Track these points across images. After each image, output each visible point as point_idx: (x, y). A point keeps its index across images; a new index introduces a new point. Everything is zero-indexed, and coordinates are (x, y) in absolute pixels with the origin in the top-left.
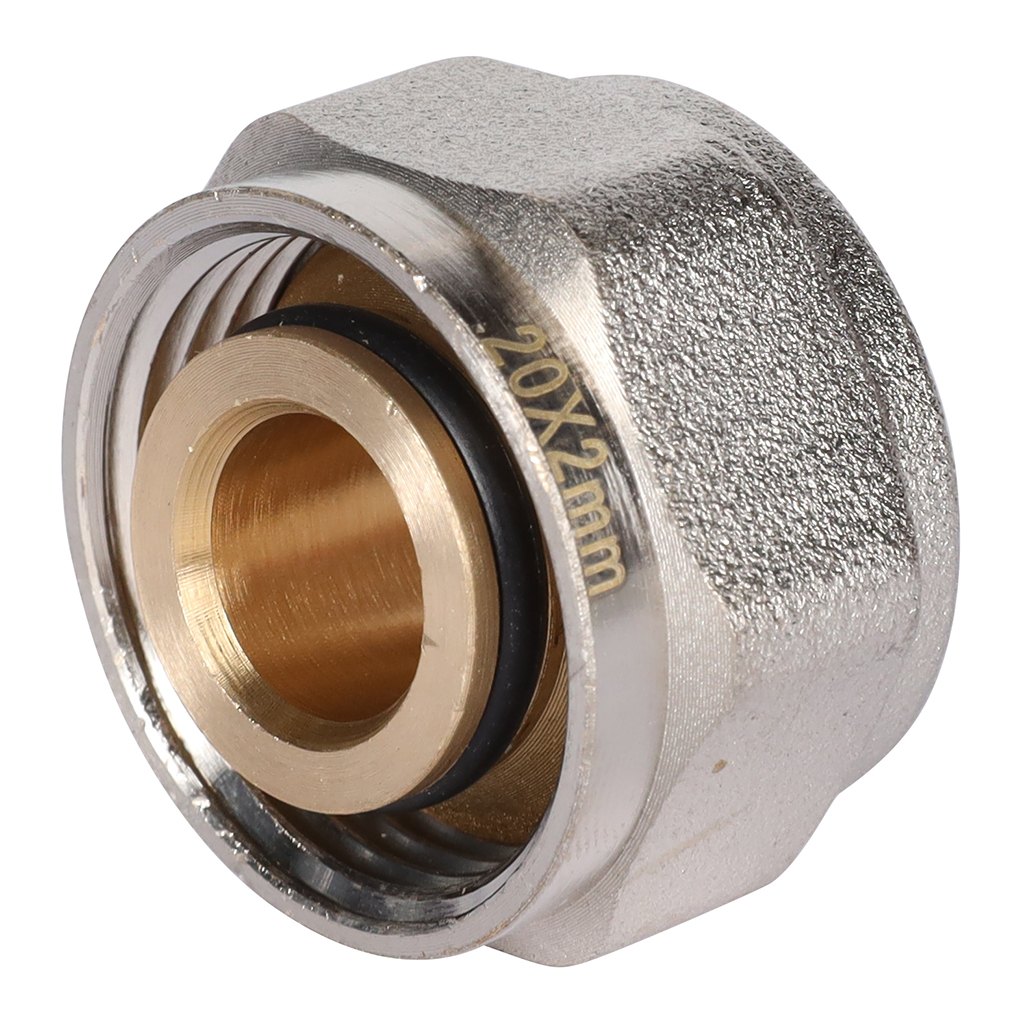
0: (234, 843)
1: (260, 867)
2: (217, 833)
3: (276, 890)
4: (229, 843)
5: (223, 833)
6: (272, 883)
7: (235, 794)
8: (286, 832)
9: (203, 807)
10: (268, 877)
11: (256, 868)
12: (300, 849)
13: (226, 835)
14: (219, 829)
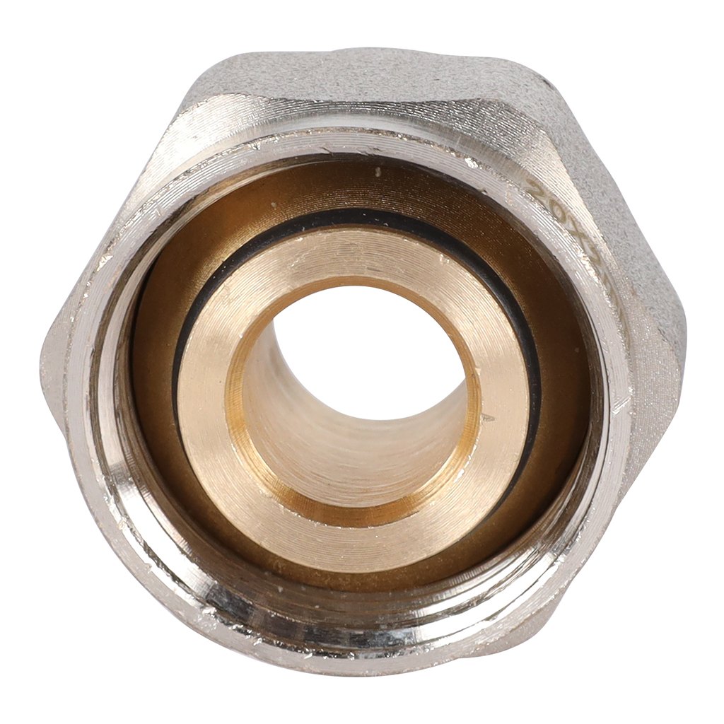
0: (246, 631)
1: (274, 642)
2: (230, 628)
3: (295, 653)
4: (242, 633)
5: (234, 627)
6: (290, 649)
7: (226, 600)
8: (278, 615)
9: (212, 613)
10: (284, 647)
11: (272, 644)
12: (295, 622)
13: (237, 627)
14: (231, 625)
